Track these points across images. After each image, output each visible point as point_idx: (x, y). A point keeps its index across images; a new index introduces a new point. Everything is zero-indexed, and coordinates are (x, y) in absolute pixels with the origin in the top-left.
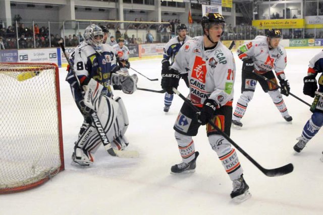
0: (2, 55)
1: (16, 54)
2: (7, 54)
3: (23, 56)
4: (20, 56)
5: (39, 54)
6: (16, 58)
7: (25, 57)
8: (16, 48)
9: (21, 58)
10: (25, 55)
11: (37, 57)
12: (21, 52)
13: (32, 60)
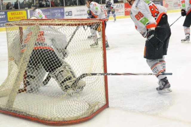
0: (52, 11)
1: (62, 11)
2: (56, 11)
3: (68, 12)
4: (66, 12)
5: (81, 11)
6: (63, 14)
7: (70, 13)
8: (63, 5)
9: (67, 14)
10: (70, 12)
11: (79, 13)
12: (67, 9)
13: (75, 15)
